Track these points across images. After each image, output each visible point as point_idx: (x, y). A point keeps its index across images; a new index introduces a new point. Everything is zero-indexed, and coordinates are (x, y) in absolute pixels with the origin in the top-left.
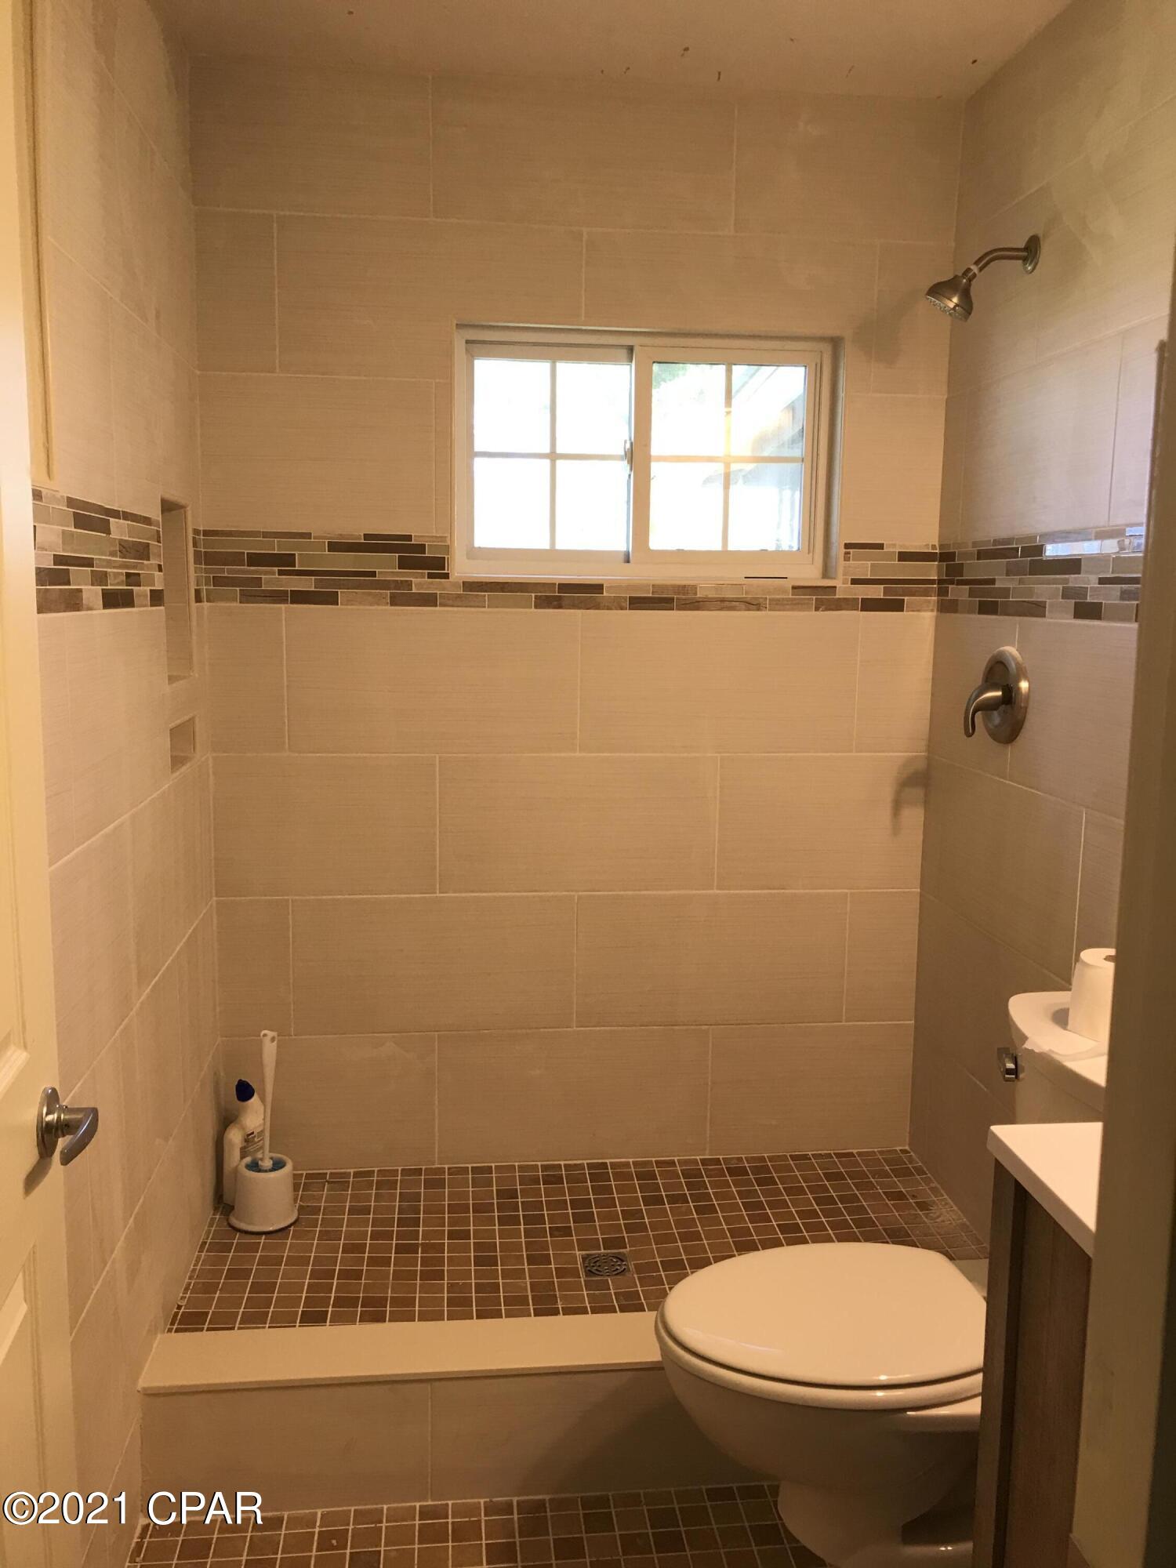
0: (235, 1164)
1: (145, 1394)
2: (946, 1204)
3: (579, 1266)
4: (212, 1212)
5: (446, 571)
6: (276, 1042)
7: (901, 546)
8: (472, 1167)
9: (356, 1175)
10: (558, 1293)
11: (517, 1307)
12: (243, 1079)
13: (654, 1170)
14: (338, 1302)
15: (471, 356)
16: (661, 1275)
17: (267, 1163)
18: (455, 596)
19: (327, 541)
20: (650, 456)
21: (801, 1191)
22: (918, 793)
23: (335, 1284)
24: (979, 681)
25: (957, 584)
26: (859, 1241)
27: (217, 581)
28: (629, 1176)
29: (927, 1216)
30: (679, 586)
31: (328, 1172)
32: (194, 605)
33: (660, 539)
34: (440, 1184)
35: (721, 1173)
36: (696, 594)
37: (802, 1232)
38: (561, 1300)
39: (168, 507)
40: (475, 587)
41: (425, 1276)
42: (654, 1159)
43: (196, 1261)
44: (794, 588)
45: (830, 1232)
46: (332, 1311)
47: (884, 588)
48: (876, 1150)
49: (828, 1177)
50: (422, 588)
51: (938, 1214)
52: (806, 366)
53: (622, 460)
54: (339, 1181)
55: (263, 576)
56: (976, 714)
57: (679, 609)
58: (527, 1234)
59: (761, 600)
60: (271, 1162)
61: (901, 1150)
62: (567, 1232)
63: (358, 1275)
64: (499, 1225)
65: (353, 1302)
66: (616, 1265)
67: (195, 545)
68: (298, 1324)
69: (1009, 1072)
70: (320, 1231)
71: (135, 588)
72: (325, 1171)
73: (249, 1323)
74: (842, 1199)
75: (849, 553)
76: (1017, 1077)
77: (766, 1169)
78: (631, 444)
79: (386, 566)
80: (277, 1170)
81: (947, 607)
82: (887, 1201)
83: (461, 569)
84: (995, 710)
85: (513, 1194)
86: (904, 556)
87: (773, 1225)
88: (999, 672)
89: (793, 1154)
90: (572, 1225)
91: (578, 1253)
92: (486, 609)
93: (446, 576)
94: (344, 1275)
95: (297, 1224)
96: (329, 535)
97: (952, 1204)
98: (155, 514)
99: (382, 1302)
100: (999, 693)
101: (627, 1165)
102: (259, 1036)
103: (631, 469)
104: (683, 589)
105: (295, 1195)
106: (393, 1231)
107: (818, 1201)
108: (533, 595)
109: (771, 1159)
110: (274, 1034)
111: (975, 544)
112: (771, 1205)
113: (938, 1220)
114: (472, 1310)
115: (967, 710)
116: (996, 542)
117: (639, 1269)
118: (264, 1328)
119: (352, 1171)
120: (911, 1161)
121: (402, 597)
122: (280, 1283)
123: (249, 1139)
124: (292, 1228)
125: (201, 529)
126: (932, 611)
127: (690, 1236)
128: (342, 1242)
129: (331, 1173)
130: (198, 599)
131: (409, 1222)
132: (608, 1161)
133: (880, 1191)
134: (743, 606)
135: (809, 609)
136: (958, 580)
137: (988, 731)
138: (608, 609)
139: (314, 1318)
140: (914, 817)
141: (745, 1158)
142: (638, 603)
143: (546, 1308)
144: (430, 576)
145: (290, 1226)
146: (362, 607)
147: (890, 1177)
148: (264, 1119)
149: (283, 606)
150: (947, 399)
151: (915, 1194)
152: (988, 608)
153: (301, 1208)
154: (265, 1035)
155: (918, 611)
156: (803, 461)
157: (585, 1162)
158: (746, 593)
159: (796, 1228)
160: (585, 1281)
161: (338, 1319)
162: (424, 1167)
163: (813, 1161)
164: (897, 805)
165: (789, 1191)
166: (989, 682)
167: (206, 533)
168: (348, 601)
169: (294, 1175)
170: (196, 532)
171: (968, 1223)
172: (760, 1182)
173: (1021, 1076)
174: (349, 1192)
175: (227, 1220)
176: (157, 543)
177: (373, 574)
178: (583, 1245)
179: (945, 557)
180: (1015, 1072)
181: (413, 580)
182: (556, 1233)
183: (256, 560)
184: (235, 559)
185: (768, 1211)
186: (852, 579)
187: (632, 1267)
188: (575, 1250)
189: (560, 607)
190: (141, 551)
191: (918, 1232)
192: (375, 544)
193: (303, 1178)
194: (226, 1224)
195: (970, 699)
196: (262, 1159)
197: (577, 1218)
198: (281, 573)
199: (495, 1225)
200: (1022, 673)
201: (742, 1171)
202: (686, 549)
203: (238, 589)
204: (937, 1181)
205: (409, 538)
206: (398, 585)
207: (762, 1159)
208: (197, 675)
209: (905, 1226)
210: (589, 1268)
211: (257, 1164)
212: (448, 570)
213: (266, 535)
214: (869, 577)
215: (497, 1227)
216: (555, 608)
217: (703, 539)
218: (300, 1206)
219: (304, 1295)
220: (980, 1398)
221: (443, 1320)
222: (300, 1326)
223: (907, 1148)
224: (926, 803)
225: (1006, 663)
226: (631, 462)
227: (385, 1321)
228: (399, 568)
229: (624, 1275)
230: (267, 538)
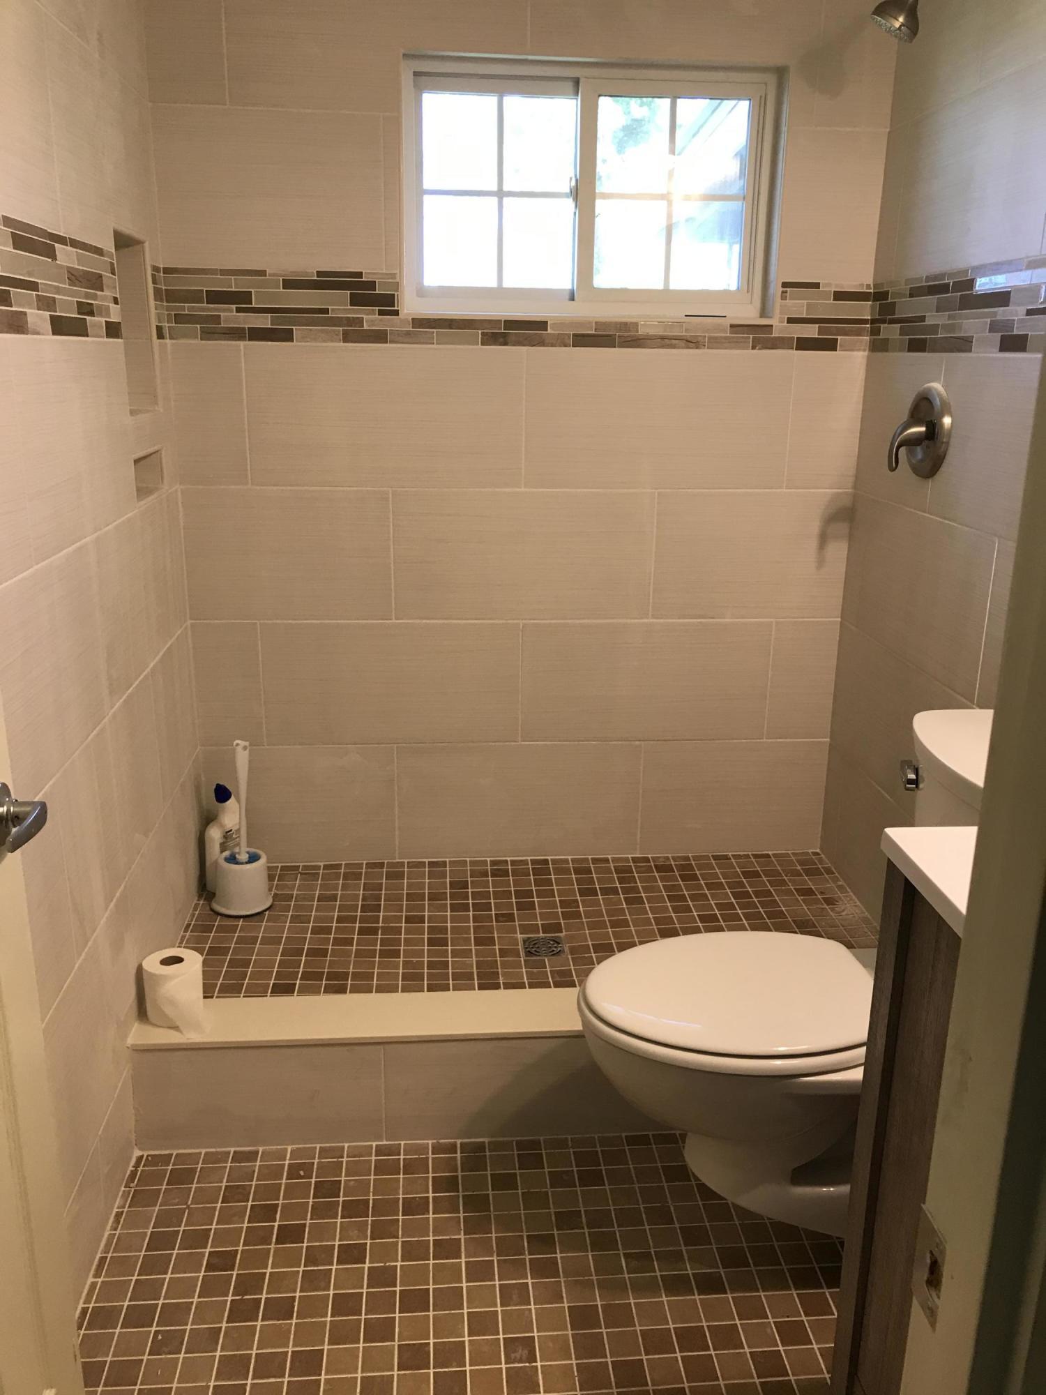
0: (217, 857)
1: (134, 1050)
2: (851, 899)
3: (520, 947)
4: (196, 898)
5: (396, 308)
6: (248, 750)
7: (837, 286)
8: (429, 862)
9: (326, 867)
10: (500, 970)
11: (463, 982)
12: (221, 783)
13: (590, 867)
14: (306, 976)
15: (419, 90)
16: (592, 956)
17: (244, 857)
18: (404, 332)
19: (281, 279)
20: (595, 192)
21: (720, 886)
22: (843, 528)
23: (303, 961)
24: (905, 416)
25: (889, 323)
26: (771, 930)
27: (179, 319)
28: (567, 871)
29: (833, 910)
30: (621, 324)
31: (301, 864)
32: (156, 341)
33: (603, 279)
34: (400, 876)
35: (649, 870)
36: (637, 331)
37: (719, 922)
38: (502, 976)
39: (123, 242)
40: (425, 324)
41: (383, 954)
42: (590, 857)
43: (181, 939)
44: (732, 326)
45: (745, 922)
46: (300, 984)
47: (819, 327)
48: (789, 852)
49: (746, 874)
50: (373, 325)
51: (843, 908)
52: (750, 100)
53: (568, 197)
54: (310, 873)
55: (222, 314)
56: (900, 449)
57: (621, 346)
58: (476, 919)
59: (700, 338)
60: (247, 855)
61: (812, 852)
62: (510, 917)
63: (324, 953)
64: (451, 912)
65: (319, 976)
66: (554, 947)
67: (154, 282)
68: (269, 994)
69: (910, 782)
70: (292, 915)
71: (88, 318)
72: (298, 864)
73: (225, 993)
74: (757, 894)
75: (786, 292)
76: (917, 787)
77: (690, 867)
78: (577, 180)
79: (339, 303)
80: (252, 862)
81: (878, 346)
82: (798, 897)
83: (410, 306)
84: (918, 445)
85: (465, 885)
86: (840, 296)
87: (694, 915)
88: (924, 410)
89: (715, 854)
90: (515, 912)
91: (519, 936)
92: (435, 346)
93: (396, 313)
94: (311, 952)
95: (272, 909)
96: (284, 273)
97: (856, 900)
98: (109, 245)
99: (345, 976)
100: (923, 429)
101: (566, 861)
102: (233, 745)
103: (576, 206)
104: (624, 326)
105: (269, 884)
106: (357, 916)
107: (736, 895)
108: (480, 332)
109: (695, 858)
110: (247, 744)
111: (908, 281)
112: (693, 898)
113: (844, 913)
114: (424, 984)
115: (892, 444)
116: (928, 278)
117: (573, 951)
118: (239, 997)
119: (322, 864)
120: (821, 861)
121: (355, 334)
122: (255, 959)
123: (227, 835)
124: (267, 913)
125: (162, 266)
126: (864, 350)
127: (619, 924)
128: (311, 925)
129: (304, 866)
130: (160, 335)
131: (371, 907)
132: (549, 858)
133: (792, 887)
134: (682, 343)
135: (747, 348)
136: (890, 319)
137: (910, 466)
138: (552, 346)
139: (283, 989)
140: (838, 551)
141: (672, 857)
142: (581, 340)
143: (489, 982)
144: (381, 313)
145: (265, 910)
146: (314, 344)
147: (802, 875)
148: (240, 818)
149: (242, 344)
150: (889, 133)
151: (823, 891)
152: (917, 346)
153: (275, 896)
154: (237, 745)
155: (852, 350)
156: (744, 198)
157: (529, 858)
158: (687, 330)
159: (714, 918)
160: (525, 961)
161: (304, 991)
162: (386, 862)
163: (733, 860)
164: (823, 539)
165: (709, 886)
166: (914, 419)
167: (166, 271)
168: (303, 338)
169: (268, 867)
170: (156, 269)
171: (869, 916)
172: (683, 878)
173: (921, 786)
174: (319, 882)
175: (210, 905)
176: (111, 275)
177: (326, 311)
178: (524, 929)
179: (879, 296)
180: (915, 782)
181: (365, 317)
182: (501, 919)
183: (216, 297)
184: (194, 297)
185: (690, 903)
186: (788, 318)
187: (567, 950)
188: (516, 933)
189: (505, 344)
190: (95, 282)
191: (823, 924)
192: (327, 281)
193: (279, 870)
194: (208, 908)
195: (895, 434)
196: (239, 853)
197: (520, 906)
198: (238, 310)
199: (447, 912)
200: (946, 409)
201: (669, 869)
202: (629, 288)
203: (198, 326)
204: (843, 879)
205: (360, 275)
206: (351, 322)
207: (687, 858)
208: (162, 410)
209: (813, 918)
210: (528, 950)
211: (235, 858)
212: (398, 307)
213: (224, 272)
214: (804, 316)
215: (449, 913)
216: (502, 344)
217: (647, 278)
218: (276, 895)
219: (275, 970)
220: (863, 1068)
221: (398, 992)
222: (270, 996)
223: (818, 851)
224: (851, 538)
225: (930, 398)
226: (576, 199)
227: (346, 993)
228: (351, 305)
229: (559, 955)
230: (223, 275)
